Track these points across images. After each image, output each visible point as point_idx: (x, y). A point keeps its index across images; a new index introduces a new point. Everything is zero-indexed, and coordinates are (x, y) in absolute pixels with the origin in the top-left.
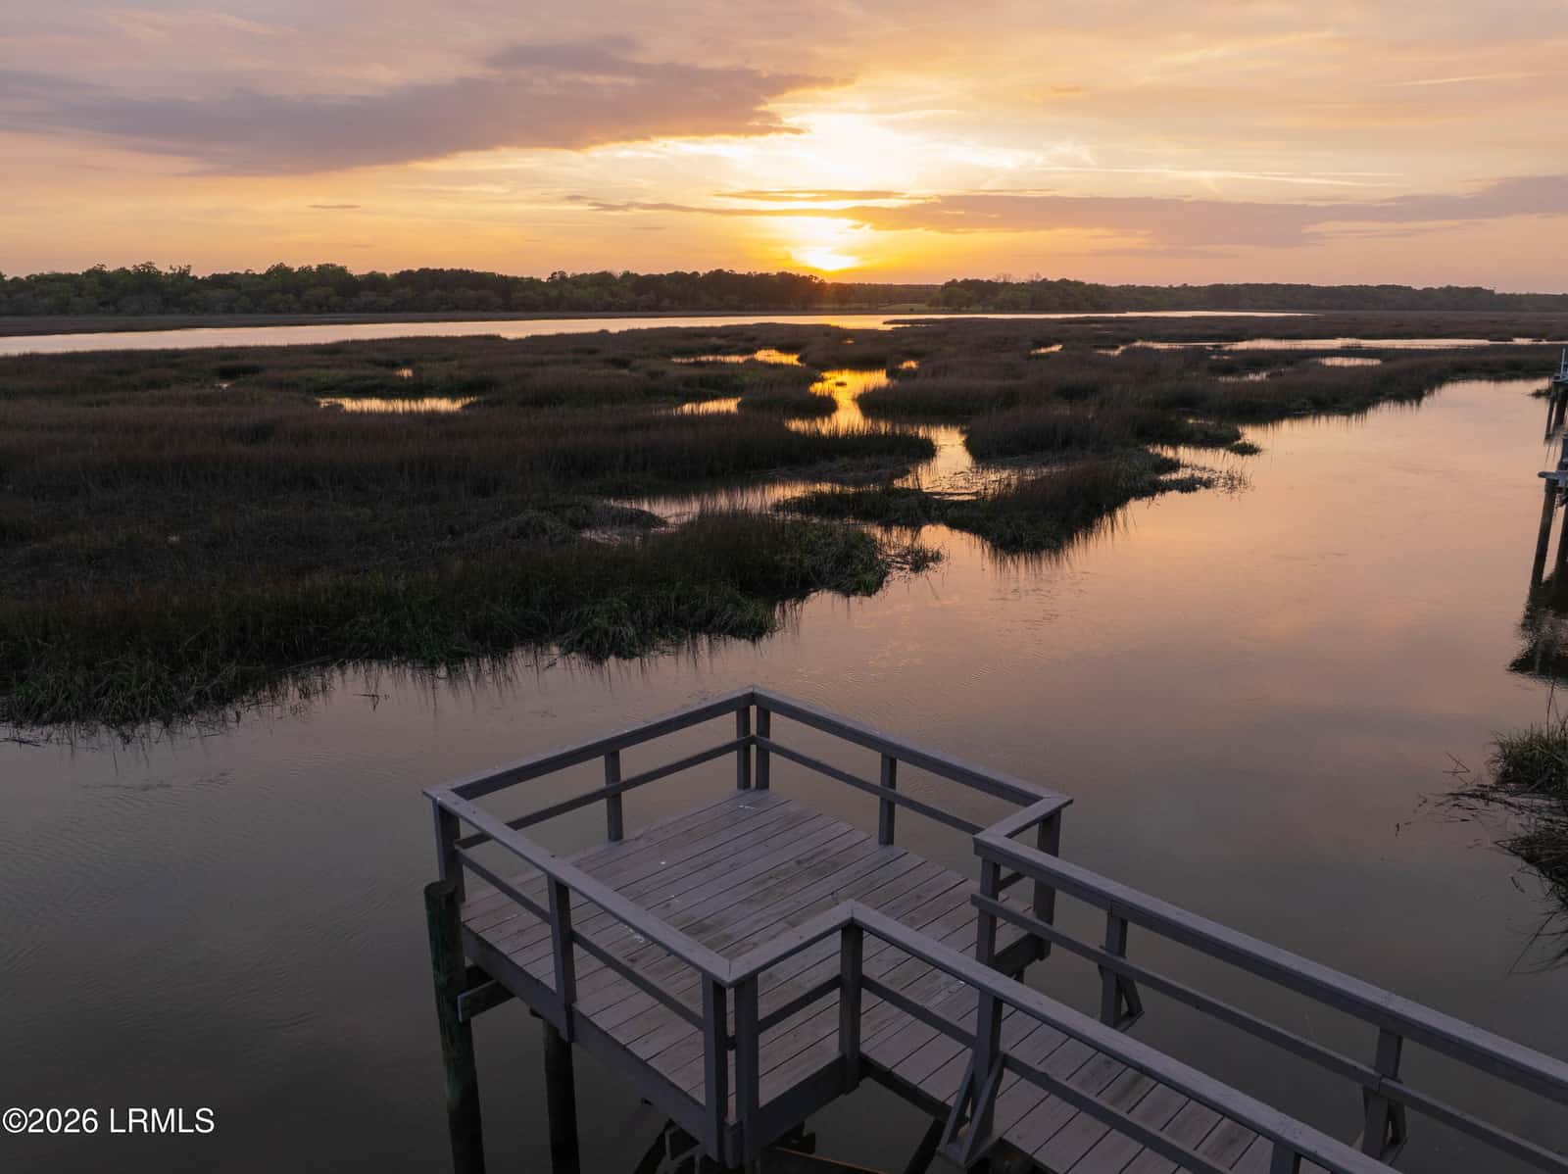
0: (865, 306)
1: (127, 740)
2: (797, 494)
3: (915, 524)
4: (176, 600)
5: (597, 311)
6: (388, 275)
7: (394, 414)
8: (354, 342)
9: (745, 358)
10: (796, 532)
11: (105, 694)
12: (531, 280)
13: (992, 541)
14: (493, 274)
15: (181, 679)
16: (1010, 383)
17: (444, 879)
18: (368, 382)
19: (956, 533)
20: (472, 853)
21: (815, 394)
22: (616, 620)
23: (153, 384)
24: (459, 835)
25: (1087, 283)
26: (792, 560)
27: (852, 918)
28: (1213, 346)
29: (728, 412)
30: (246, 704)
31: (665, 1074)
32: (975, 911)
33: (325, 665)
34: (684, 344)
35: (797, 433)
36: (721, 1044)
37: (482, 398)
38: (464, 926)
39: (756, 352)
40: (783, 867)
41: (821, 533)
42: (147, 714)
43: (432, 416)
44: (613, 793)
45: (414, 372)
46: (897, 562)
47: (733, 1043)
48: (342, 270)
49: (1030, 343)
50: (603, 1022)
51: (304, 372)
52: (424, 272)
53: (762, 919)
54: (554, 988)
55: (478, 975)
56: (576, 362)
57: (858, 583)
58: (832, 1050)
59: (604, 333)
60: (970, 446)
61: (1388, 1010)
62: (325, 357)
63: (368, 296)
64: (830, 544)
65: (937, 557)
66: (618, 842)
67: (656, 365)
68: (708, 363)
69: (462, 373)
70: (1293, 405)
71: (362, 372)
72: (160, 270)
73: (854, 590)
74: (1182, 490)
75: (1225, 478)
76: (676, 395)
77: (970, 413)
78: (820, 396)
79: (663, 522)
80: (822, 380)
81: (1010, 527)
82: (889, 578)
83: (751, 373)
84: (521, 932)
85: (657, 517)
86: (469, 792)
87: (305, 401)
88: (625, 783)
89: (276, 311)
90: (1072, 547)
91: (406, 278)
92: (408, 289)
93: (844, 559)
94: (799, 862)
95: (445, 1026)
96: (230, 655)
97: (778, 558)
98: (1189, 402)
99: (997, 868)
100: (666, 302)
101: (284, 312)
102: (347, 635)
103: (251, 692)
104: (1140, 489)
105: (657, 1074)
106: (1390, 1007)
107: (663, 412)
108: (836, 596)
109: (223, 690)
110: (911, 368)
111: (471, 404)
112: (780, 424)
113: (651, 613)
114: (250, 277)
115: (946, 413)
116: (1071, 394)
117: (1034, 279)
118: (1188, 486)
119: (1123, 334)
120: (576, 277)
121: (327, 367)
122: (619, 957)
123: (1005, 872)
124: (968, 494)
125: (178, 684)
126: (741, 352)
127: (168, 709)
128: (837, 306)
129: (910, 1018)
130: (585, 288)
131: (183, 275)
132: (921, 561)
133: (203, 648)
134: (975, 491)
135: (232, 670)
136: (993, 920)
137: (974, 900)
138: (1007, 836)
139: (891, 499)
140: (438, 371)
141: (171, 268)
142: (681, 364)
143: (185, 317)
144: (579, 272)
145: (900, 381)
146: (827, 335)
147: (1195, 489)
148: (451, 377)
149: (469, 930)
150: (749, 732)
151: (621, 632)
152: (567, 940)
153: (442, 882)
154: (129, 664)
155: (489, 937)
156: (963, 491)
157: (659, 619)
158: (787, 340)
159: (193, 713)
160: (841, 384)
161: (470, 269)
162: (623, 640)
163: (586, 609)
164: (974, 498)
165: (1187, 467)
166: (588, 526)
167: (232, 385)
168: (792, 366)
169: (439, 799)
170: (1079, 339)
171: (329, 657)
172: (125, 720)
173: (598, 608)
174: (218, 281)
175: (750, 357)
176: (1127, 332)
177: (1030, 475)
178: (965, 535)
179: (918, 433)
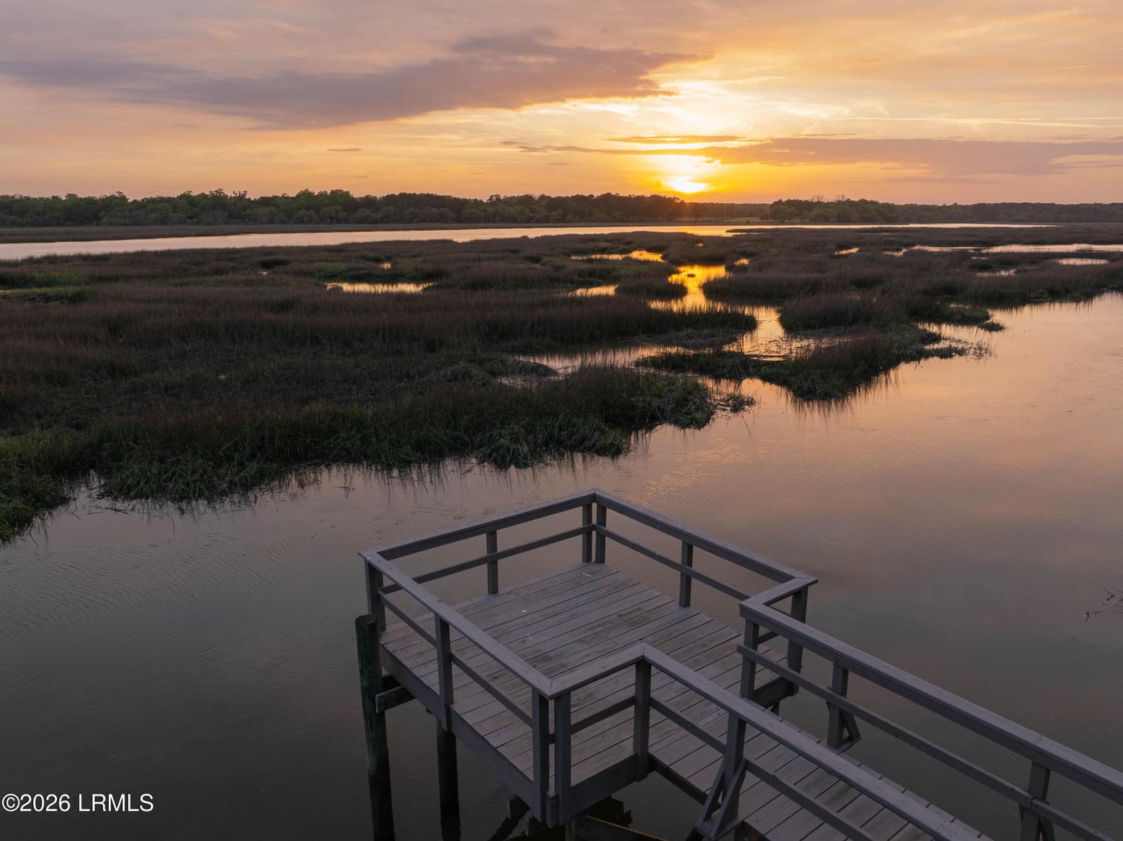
0: (713, 219)
1: (182, 512)
2: (653, 355)
3: (737, 377)
4: (220, 419)
5: (521, 222)
6: (378, 197)
7: (375, 294)
8: (353, 244)
9: (624, 256)
10: (648, 381)
11: (170, 480)
12: (475, 200)
13: (793, 391)
14: (450, 197)
15: (220, 472)
16: (815, 276)
17: (371, 613)
18: (361, 272)
19: (768, 385)
20: (389, 597)
21: (671, 283)
22: (515, 439)
23: (217, 272)
24: (382, 585)
25: (881, 202)
26: (643, 401)
27: (643, 656)
28: (975, 250)
29: (607, 295)
30: (262, 490)
31: (508, 758)
32: (739, 658)
33: (317, 465)
34: (581, 246)
35: (656, 311)
36: (544, 739)
37: (436, 284)
38: (383, 647)
39: (632, 252)
40: (607, 619)
41: (666, 383)
42: (196, 495)
43: (401, 296)
44: (492, 560)
45: (392, 265)
46: (722, 405)
47: (553, 739)
48: (347, 193)
49: (834, 247)
50: (469, 719)
51: (315, 265)
52: (403, 195)
53: (588, 655)
54: (438, 693)
55: (390, 682)
56: (503, 259)
57: (692, 420)
58: (628, 750)
59: (525, 238)
60: (783, 322)
61: (1038, 748)
62: (332, 254)
63: (364, 212)
64: (672, 391)
65: (751, 402)
66: (494, 595)
67: (559, 261)
68: (596, 259)
69: (424, 266)
70: (1033, 295)
71: (357, 265)
72: (226, 193)
73: (687, 424)
74: (942, 357)
75: (975, 349)
76: (572, 283)
77: (784, 298)
78: (675, 284)
79: (555, 373)
80: (678, 273)
81: (806, 381)
82: (714, 416)
83: (626, 267)
84: (421, 653)
85: (551, 369)
86: (389, 555)
87: (317, 285)
88: (500, 553)
89: (302, 222)
90: (855, 396)
91: (390, 199)
92: (391, 208)
93: (682, 402)
94: (620, 616)
95: (367, 716)
96: (253, 456)
97: (633, 399)
98: (952, 292)
99: (756, 627)
100: (569, 217)
101: (307, 223)
102: (332, 445)
103: (267, 481)
104: (909, 356)
105: (503, 757)
106: (1039, 745)
107: (562, 295)
108: (676, 428)
109: (247, 480)
110: (743, 264)
111: (429, 287)
112: (645, 304)
113: (540, 436)
114: (285, 198)
115: (766, 297)
116: (862, 284)
117: (840, 199)
118: (946, 354)
119: (905, 241)
120: (507, 198)
121: (334, 261)
122: (483, 675)
123: (763, 631)
124: (779, 356)
125: (218, 476)
126: (620, 252)
127: (212, 493)
128: (693, 219)
129: (685, 732)
130: (513, 206)
131: (241, 198)
132: (738, 404)
133: (236, 451)
134: (783, 354)
135: (253, 467)
136: (753, 665)
137: (740, 649)
138: (764, 604)
139: (720, 359)
140: (407, 265)
141: (234, 192)
142: (577, 261)
143: (242, 226)
144: (509, 195)
145: (735, 273)
146: (684, 240)
147: (951, 356)
148: (417, 269)
149: (386, 650)
150: (591, 522)
151: (518, 449)
152: (447, 660)
153: (368, 616)
154: (187, 461)
155: (399, 656)
156: (775, 354)
157: (546, 440)
158: (654, 244)
159: (227, 495)
160: (692, 276)
161: (434, 193)
162: (520, 455)
163: (495, 432)
164: (782, 359)
165: (947, 339)
166: (501, 374)
167: (269, 273)
168: (657, 262)
169: (368, 558)
170: (871, 244)
171: (319, 461)
172: (182, 499)
173: (503, 432)
174: (265, 201)
175: (627, 255)
176: (908, 239)
177: (825, 343)
178: (774, 387)
179: (744, 312)
